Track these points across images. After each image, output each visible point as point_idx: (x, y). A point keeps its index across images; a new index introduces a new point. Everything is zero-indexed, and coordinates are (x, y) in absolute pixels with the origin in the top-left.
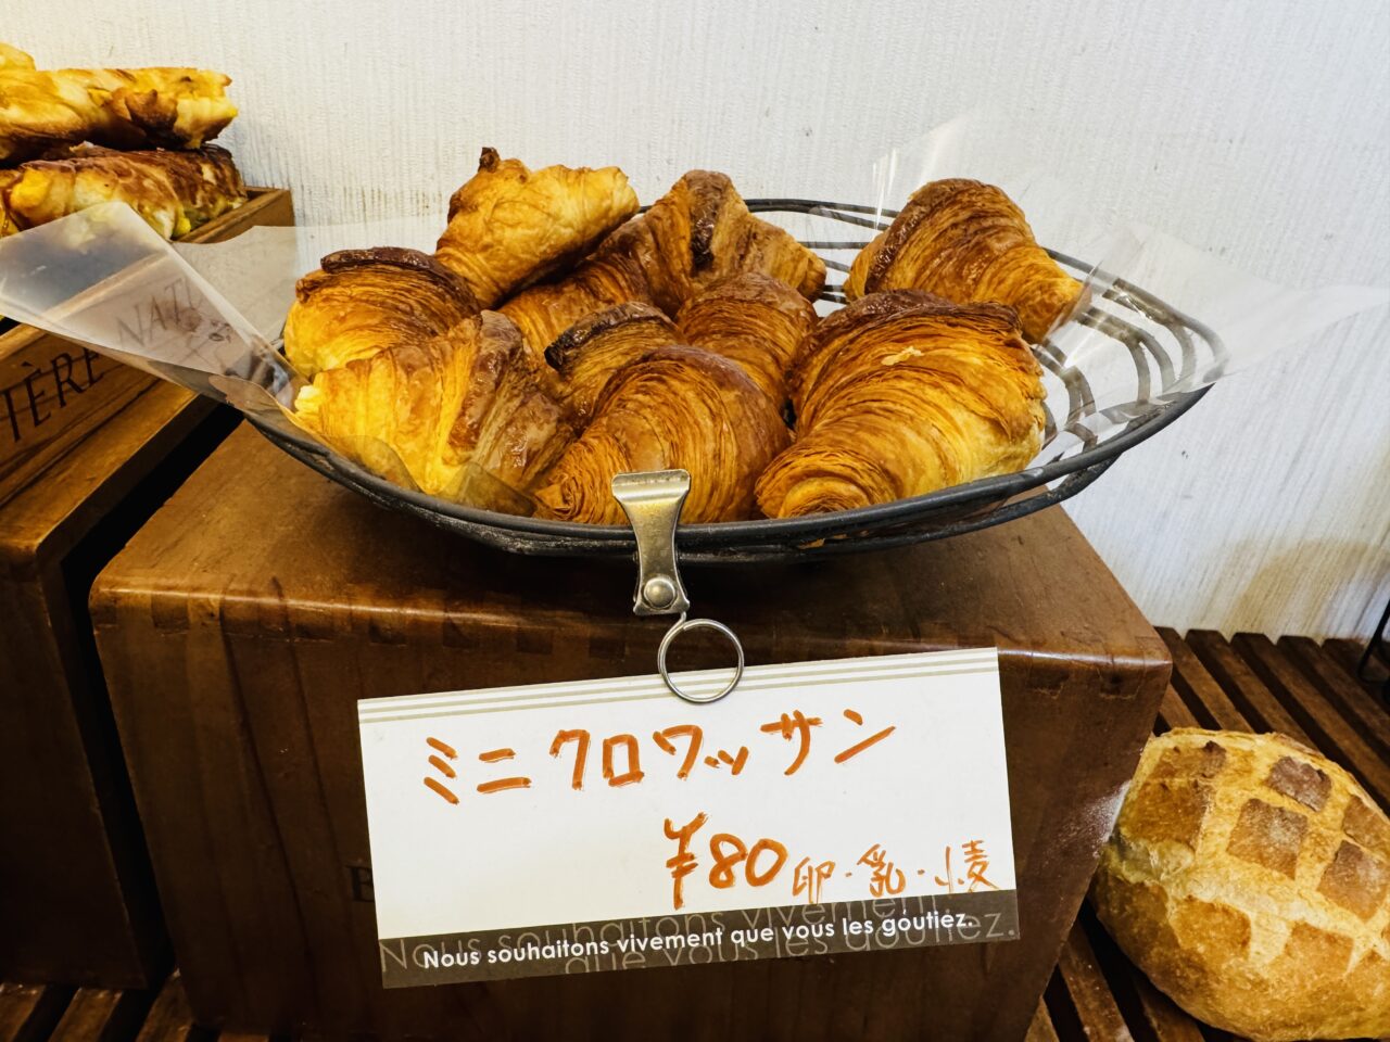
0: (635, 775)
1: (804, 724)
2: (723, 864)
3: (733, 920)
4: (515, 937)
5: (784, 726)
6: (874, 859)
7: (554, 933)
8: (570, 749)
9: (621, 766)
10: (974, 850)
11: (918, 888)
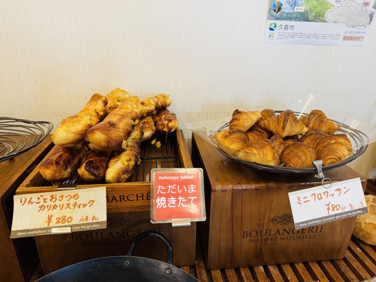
0: (321, 198)
1: (340, 189)
2: (333, 208)
3: (336, 215)
4: (310, 221)
5: (337, 190)
6: (350, 205)
7: (315, 220)
8: (314, 196)
9: (320, 198)
10: (361, 202)
11: (356, 208)
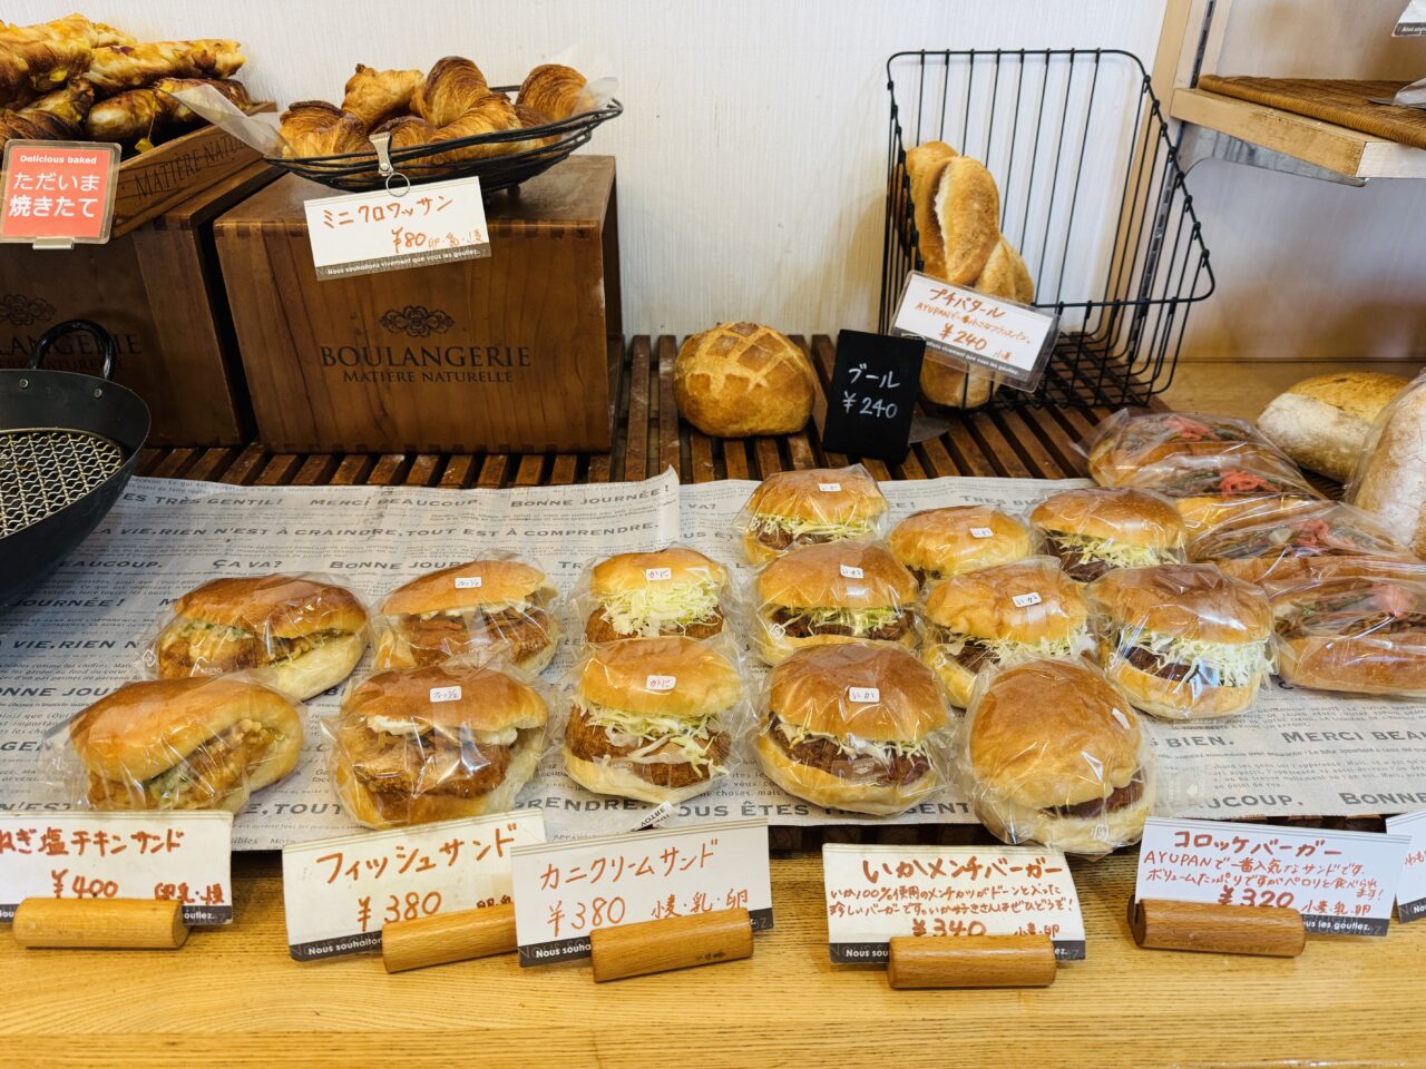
0: (382, 217)
1: (428, 201)
2: (409, 241)
3: (412, 256)
4: (353, 264)
5: (423, 202)
6: (450, 236)
7: (364, 262)
8: (364, 211)
9: (378, 215)
10: (477, 232)
11: (463, 244)
